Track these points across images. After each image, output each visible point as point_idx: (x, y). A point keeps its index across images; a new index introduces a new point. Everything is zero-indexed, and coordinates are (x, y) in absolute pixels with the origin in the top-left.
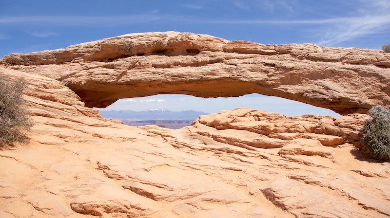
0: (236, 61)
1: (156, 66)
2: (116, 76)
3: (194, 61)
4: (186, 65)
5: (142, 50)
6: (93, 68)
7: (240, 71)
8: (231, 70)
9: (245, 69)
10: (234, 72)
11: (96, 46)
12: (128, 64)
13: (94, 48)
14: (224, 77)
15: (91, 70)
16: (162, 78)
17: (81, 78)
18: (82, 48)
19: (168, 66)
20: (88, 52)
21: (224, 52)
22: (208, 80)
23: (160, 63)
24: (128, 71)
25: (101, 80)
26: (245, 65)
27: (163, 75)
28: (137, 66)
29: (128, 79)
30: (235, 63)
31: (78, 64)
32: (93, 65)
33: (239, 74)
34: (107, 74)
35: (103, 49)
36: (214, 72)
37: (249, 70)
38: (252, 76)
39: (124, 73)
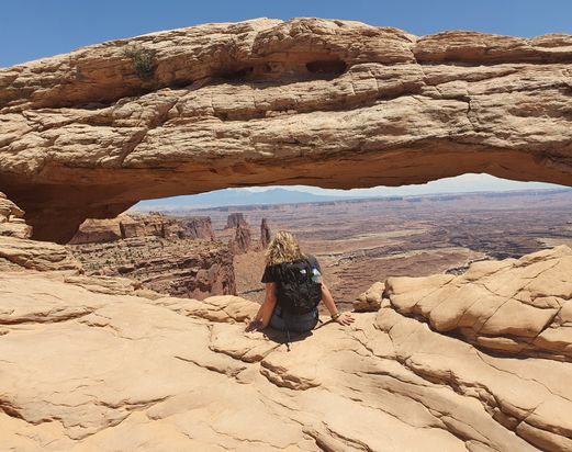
0: (462, 87)
1: (224, 115)
2: (119, 144)
3: (333, 95)
4: (310, 108)
5: (184, 72)
6: (58, 126)
7: (482, 116)
8: (453, 113)
9: (498, 111)
10: (464, 120)
11: (65, 67)
12: (147, 112)
13: (58, 73)
14: (433, 138)
15: (52, 132)
16: (246, 148)
17: (26, 153)
18: (27, 71)
19: (259, 113)
20: (44, 83)
21: (420, 62)
22: (381, 148)
23: (235, 105)
24: (151, 132)
25: (77, 158)
26: (496, 98)
27: (247, 140)
28: (173, 115)
29: (151, 153)
30: (460, 92)
31: (19, 116)
32: (58, 118)
33: (481, 126)
34: (94, 141)
35: (84, 73)
36: (401, 124)
37: (513, 112)
38: (527, 130)
39: (139, 138)
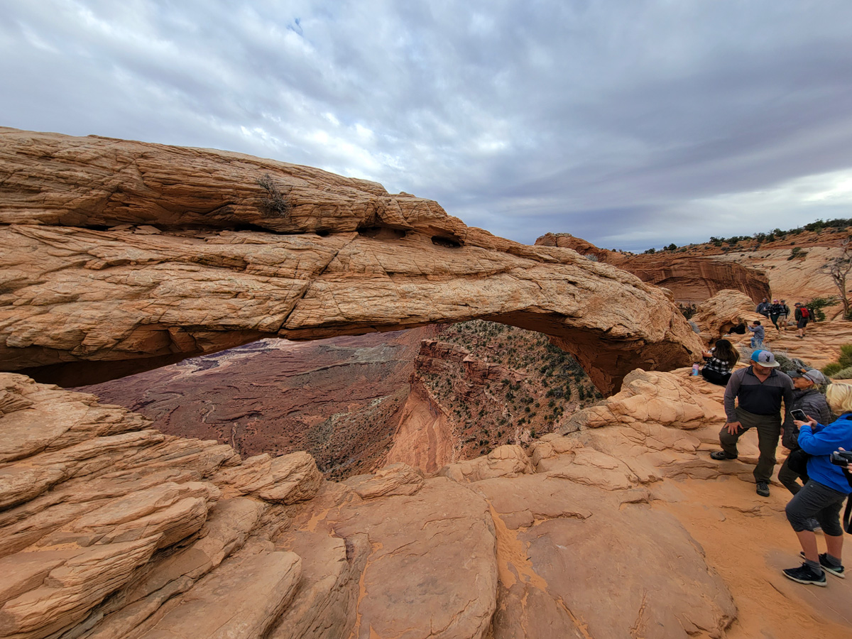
7: (549, 294)
8: (534, 290)
9: (553, 291)
10: (542, 295)
14: (532, 306)
24: (317, 286)
26: (548, 283)
28: (337, 269)
29: (330, 312)
30: (529, 276)
31: (11, 235)
33: (549, 300)
36: (516, 295)
38: (564, 303)
